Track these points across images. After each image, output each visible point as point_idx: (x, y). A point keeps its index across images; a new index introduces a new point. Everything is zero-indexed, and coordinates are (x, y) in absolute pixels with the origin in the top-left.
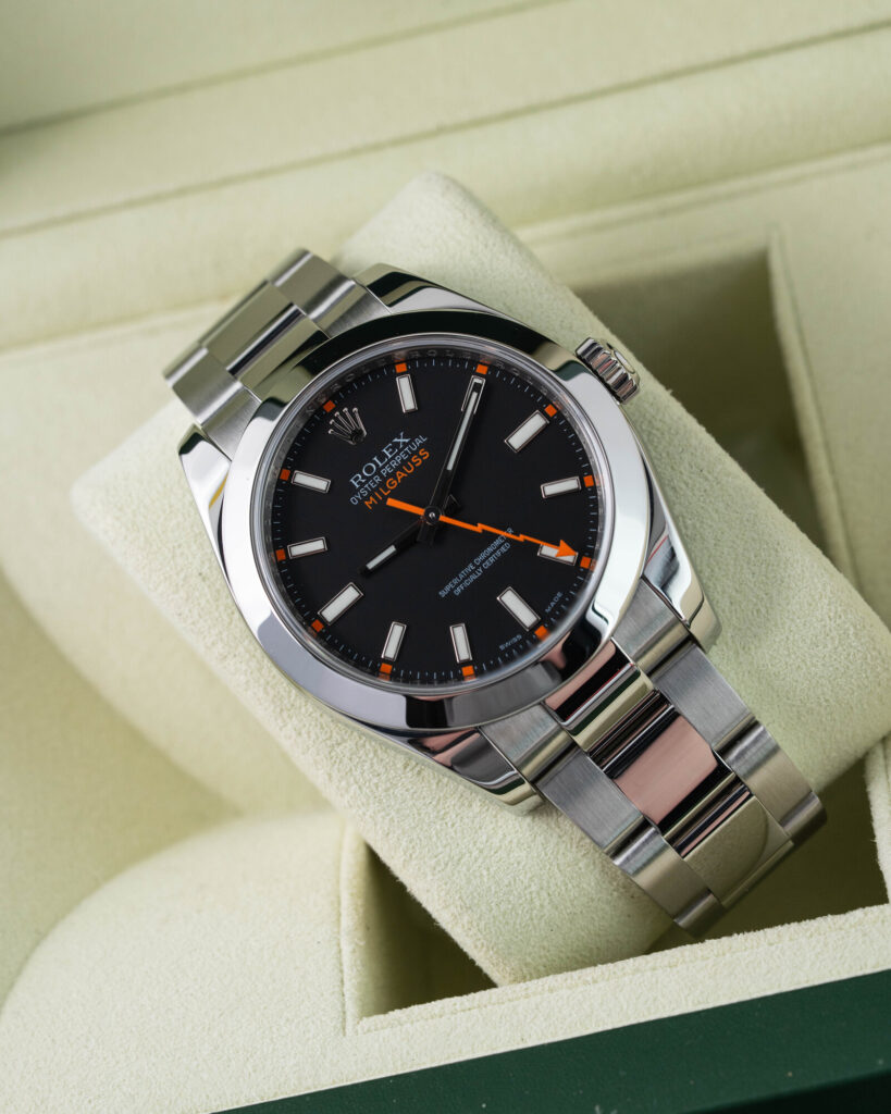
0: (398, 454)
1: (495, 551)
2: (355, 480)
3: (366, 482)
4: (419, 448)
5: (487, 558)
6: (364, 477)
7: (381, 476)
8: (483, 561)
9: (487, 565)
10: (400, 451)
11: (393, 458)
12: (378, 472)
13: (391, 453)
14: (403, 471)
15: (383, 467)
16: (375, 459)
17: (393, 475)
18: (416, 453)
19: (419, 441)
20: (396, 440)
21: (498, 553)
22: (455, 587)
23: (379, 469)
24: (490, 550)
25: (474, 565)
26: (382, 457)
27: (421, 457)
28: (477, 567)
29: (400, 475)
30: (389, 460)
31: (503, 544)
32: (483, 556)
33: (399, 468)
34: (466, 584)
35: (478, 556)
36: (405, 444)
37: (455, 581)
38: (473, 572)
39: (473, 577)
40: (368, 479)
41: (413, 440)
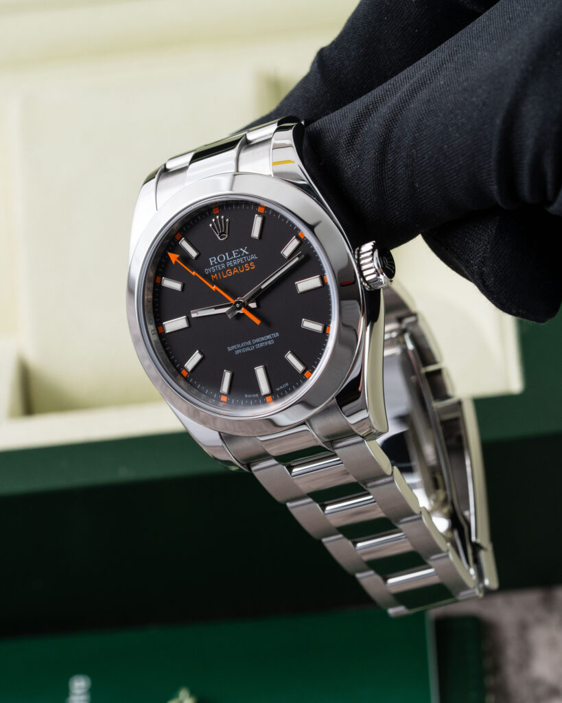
0: (239, 258)
1: (265, 341)
2: (212, 260)
3: (217, 265)
4: (251, 261)
5: (259, 343)
6: (217, 261)
7: (226, 266)
8: (257, 343)
9: (258, 346)
10: (241, 257)
11: (236, 259)
12: (225, 262)
13: (236, 255)
14: (238, 269)
15: (229, 261)
16: (227, 254)
17: (232, 268)
18: (249, 262)
19: (253, 257)
20: (241, 249)
21: (266, 343)
22: (237, 349)
23: (226, 261)
24: (263, 339)
25: (251, 342)
26: (231, 255)
27: (250, 267)
28: (253, 345)
29: (235, 271)
30: (234, 259)
31: (270, 339)
32: (258, 340)
33: (236, 266)
34: (243, 350)
35: (255, 339)
36: (245, 255)
37: (239, 346)
38: (250, 346)
39: (248, 349)
40: (219, 263)
41: (250, 255)
